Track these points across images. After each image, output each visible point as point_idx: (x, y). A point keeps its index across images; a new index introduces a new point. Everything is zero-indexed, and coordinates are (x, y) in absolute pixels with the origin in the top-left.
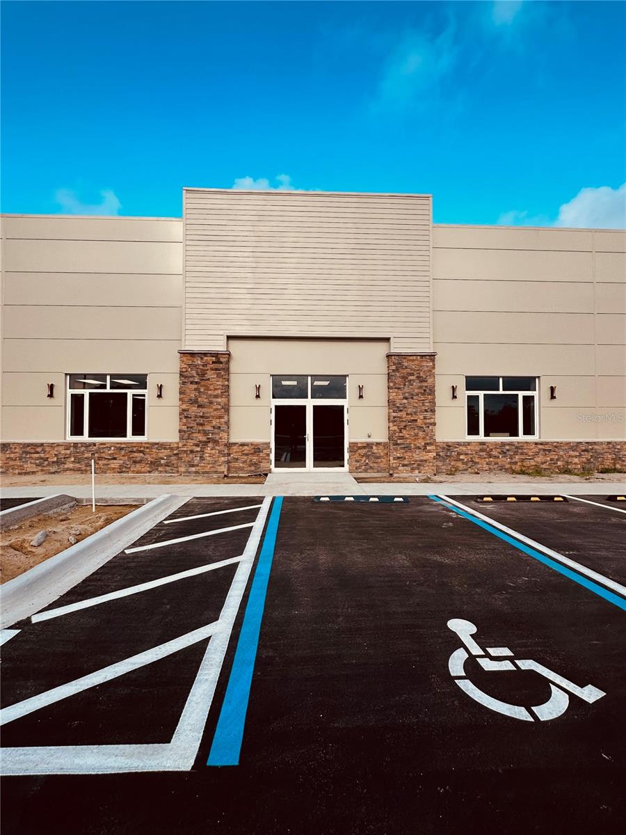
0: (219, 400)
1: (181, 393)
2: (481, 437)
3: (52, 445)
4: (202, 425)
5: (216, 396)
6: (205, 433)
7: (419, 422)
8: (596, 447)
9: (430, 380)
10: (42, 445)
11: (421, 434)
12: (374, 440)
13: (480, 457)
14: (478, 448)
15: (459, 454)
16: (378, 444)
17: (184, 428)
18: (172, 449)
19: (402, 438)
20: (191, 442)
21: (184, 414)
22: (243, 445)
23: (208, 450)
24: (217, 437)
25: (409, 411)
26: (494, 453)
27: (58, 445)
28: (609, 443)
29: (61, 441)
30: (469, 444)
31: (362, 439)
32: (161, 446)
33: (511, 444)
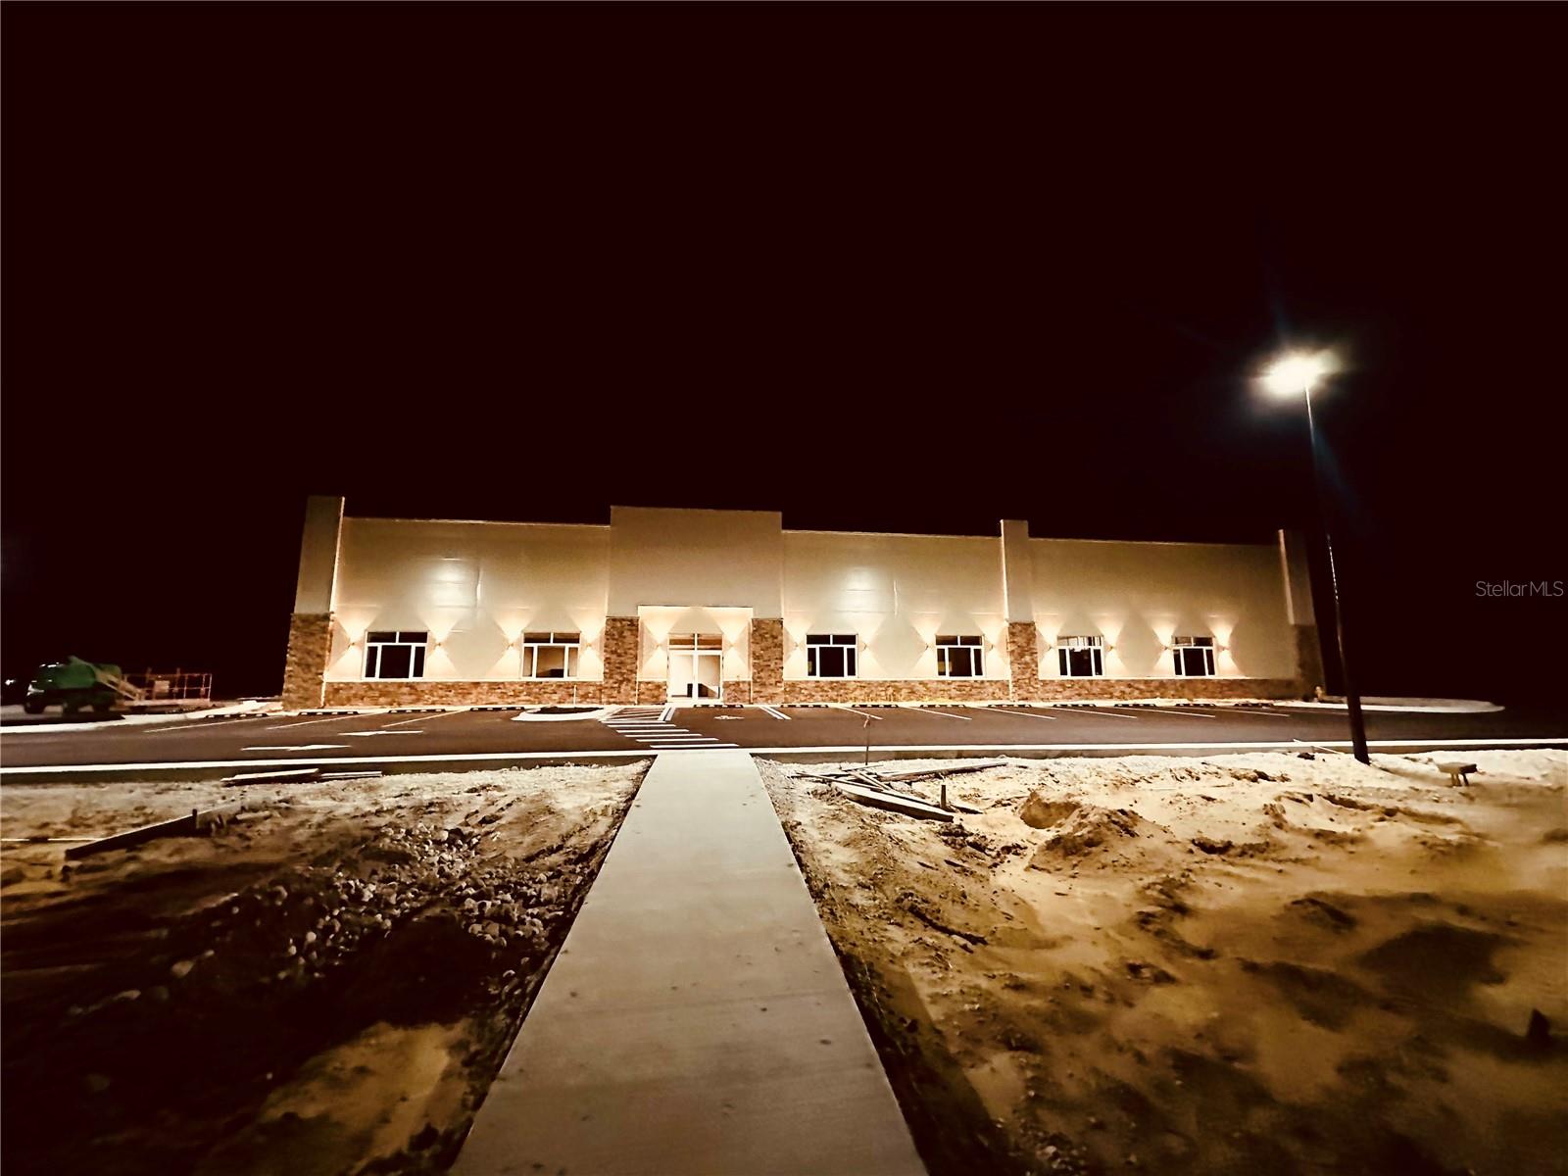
0: (631, 651)
1: (606, 646)
2: (817, 677)
3: (511, 684)
4: (619, 668)
5: (630, 649)
6: (622, 674)
7: (772, 666)
8: (897, 684)
9: (780, 638)
10: (503, 683)
11: (773, 674)
12: (741, 679)
13: (817, 692)
14: (814, 685)
15: (801, 689)
16: (744, 682)
17: (607, 671)
18: (597, 686)
19: (759, 678)
20: (611, 681)
21: (607, 661)
22: (648, 683)
23: (623, 686)
24: (630, 677)
25: (766, 658)
26: (826, 689)
27: (515, 683)
28: (906, 681)
29: (517, 680)
30: (807, 682)
31: (733, 679)
32: (589, 684)
33: (837, 682)
